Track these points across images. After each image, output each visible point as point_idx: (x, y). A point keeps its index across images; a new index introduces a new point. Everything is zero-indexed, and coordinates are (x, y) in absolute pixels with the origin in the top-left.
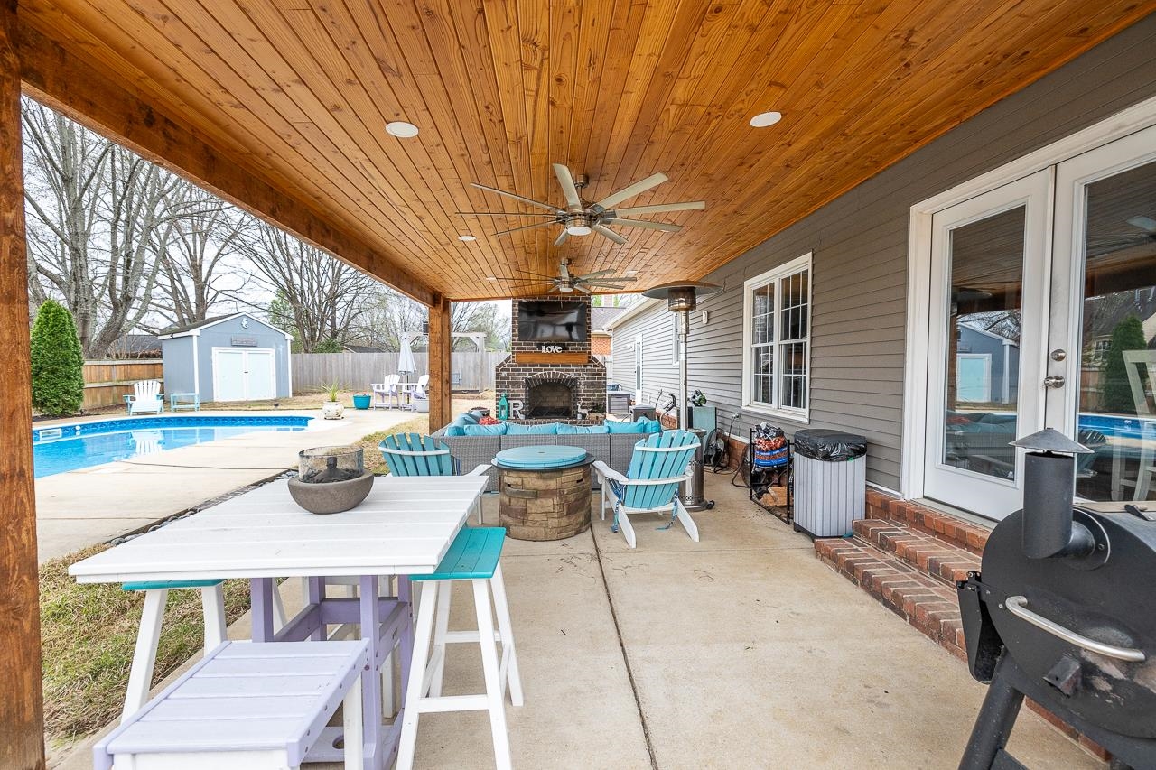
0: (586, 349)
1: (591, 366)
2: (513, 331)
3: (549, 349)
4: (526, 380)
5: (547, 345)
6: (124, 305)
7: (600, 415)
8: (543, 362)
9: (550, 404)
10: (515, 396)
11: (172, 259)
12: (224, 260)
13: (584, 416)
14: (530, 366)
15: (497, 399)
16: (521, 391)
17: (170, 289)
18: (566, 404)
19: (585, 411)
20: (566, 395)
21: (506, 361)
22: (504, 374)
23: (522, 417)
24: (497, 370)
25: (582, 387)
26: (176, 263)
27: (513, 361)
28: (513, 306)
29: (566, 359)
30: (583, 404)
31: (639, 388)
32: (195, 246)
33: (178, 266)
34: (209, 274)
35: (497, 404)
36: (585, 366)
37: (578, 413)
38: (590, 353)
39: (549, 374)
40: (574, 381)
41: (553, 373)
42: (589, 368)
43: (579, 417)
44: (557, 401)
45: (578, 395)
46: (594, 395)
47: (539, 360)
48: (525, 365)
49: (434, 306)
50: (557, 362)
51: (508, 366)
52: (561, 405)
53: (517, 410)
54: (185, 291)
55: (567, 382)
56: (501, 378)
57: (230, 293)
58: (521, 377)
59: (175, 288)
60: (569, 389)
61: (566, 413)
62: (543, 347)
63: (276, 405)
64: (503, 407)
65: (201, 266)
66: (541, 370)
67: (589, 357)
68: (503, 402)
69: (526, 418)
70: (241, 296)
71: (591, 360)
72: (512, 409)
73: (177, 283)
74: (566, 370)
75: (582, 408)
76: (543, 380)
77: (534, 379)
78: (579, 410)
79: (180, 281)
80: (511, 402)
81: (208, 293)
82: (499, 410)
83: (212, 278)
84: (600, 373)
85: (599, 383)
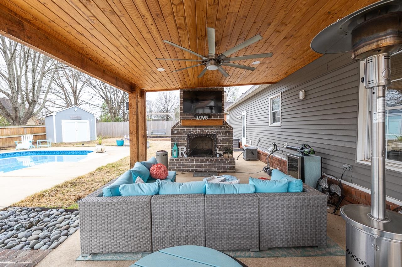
0: (222, 117)
1: (224, 127)
2: (181, 108)
3: (201, 118)
4: (188, 135)
5: (199, 115)
6: (33, 104)
7: (230, 155)
8: (197, 125)
9: (201, 148)
10: (182, 144)
11: (66, 89)
12: (84, 89)
13: (220, 155)
14: (190, 127)
15: (172, 146)
16: (185, 141)
17: (65, 100)
18: (210, 147)
19: (221, 152)
20: (210, 142)
21: (177, 124)
22: (176, 132)
23: (186, 156)
24: (172, 130)
25: (219, 139)
26: (67, 91)
27: (181, 125)
28: (180, 94)
29: (210, 123)
30: (220, 148)
31: (244, 136)
32: (74, 84)
33: (68, 92)
34: (79, 94)
35: (172, 148)
36: (221, 127)
37: (217, 153)
38: (224, 120)
39: (201, 131)
40: (215, 135)
41: (203, 131)
42: (223, 128)
43: (218, 156)
44: (205, 146)
45: (217, 143)
46: (226, 143)
47: (195, 124)
48: (187, 127)
49: (132, 92)
50: (205, 125)
51: (178, 127)
52: (207, 148)
53: (183, 152)
54: (70, 100)
55: (211, 136)
56: (174, 134)
57: (87, 101)
58: (185, 134)
59: (67, 99)
60: (212, 140)
61: (210, 153)
62: (197, 117)
63: (83, 145)
64: (175, 151)
65: (76, 91)
66: (196, 130)
67: (223, 122)
68: (175, 148)
69: (188, 156)
70: (90, 102)
71: (225, 124)
72: (180, 151)
73: (67, 97)
74: (210, 129)
75: (219, 150)
76: (197, 135)
77: (193, 135)
78: (218, 152)
79: (69, 97)
80: (180, 147)
81: (78, 101)
82: (173, 152)
83: (80, 95)
84: (229, 131)
85: (229, 136)
